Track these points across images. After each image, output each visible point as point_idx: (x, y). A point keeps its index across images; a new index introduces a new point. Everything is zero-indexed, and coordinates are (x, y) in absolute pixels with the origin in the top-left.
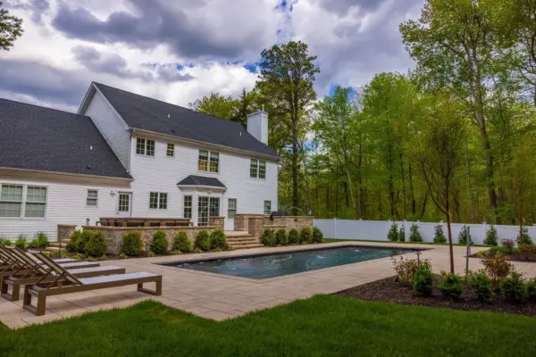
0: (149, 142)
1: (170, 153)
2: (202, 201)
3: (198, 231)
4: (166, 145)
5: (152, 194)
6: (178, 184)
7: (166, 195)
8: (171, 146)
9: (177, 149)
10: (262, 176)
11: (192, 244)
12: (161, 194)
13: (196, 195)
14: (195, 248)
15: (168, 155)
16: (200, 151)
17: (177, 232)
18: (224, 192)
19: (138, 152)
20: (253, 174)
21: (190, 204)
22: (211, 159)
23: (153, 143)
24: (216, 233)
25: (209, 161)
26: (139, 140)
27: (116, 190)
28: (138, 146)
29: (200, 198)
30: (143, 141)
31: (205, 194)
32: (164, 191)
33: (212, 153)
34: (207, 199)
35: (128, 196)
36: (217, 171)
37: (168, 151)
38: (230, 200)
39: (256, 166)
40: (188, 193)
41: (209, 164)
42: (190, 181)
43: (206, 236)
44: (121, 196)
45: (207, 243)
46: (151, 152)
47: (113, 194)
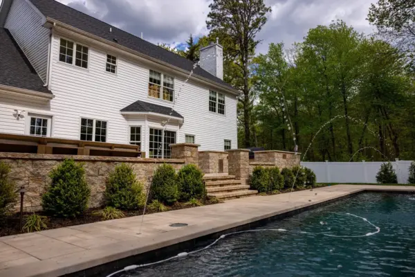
0: (79, 47)
1: (111, 69)
2: (155, 133)
3: (155, 168)
4: (106, 57)
5: (84, 121)
6: (122, 110)
7: (105, 123)
8: (111, 59)
9: (120, 64)
10: (222, 112)
11: (145, 192)
12: (98, 123)
13: (146, 127)
14: (150, 202)
15: (108, 70)
16: (151, 71)
17: (113, 168)
18: (180, 125)
19: (62, 59)
20: (212, 109)
21: (138, 138)
22: (165, 84)
23: (86, 50)
24: (187, 172)
25: (162, 85)
26: (63, 42)
27: (24, 110)
28: (62, 50)
29: (151, 130)
30: (71, 45)
31: (157, 126)
32: (102, 119)
33: (165, 76)
34: (160, 131)
35: (45, 121)
36: (171, 99)
37: (108, 65)
38: (187, 136)
39: (215, 100)
40: (136, 124)
41: (162, 90)
42: (138, 106)
43: (172, 175)
44: (33, 121)
45: (174, 191)
46: (82, 62)
47: (18, 116)
